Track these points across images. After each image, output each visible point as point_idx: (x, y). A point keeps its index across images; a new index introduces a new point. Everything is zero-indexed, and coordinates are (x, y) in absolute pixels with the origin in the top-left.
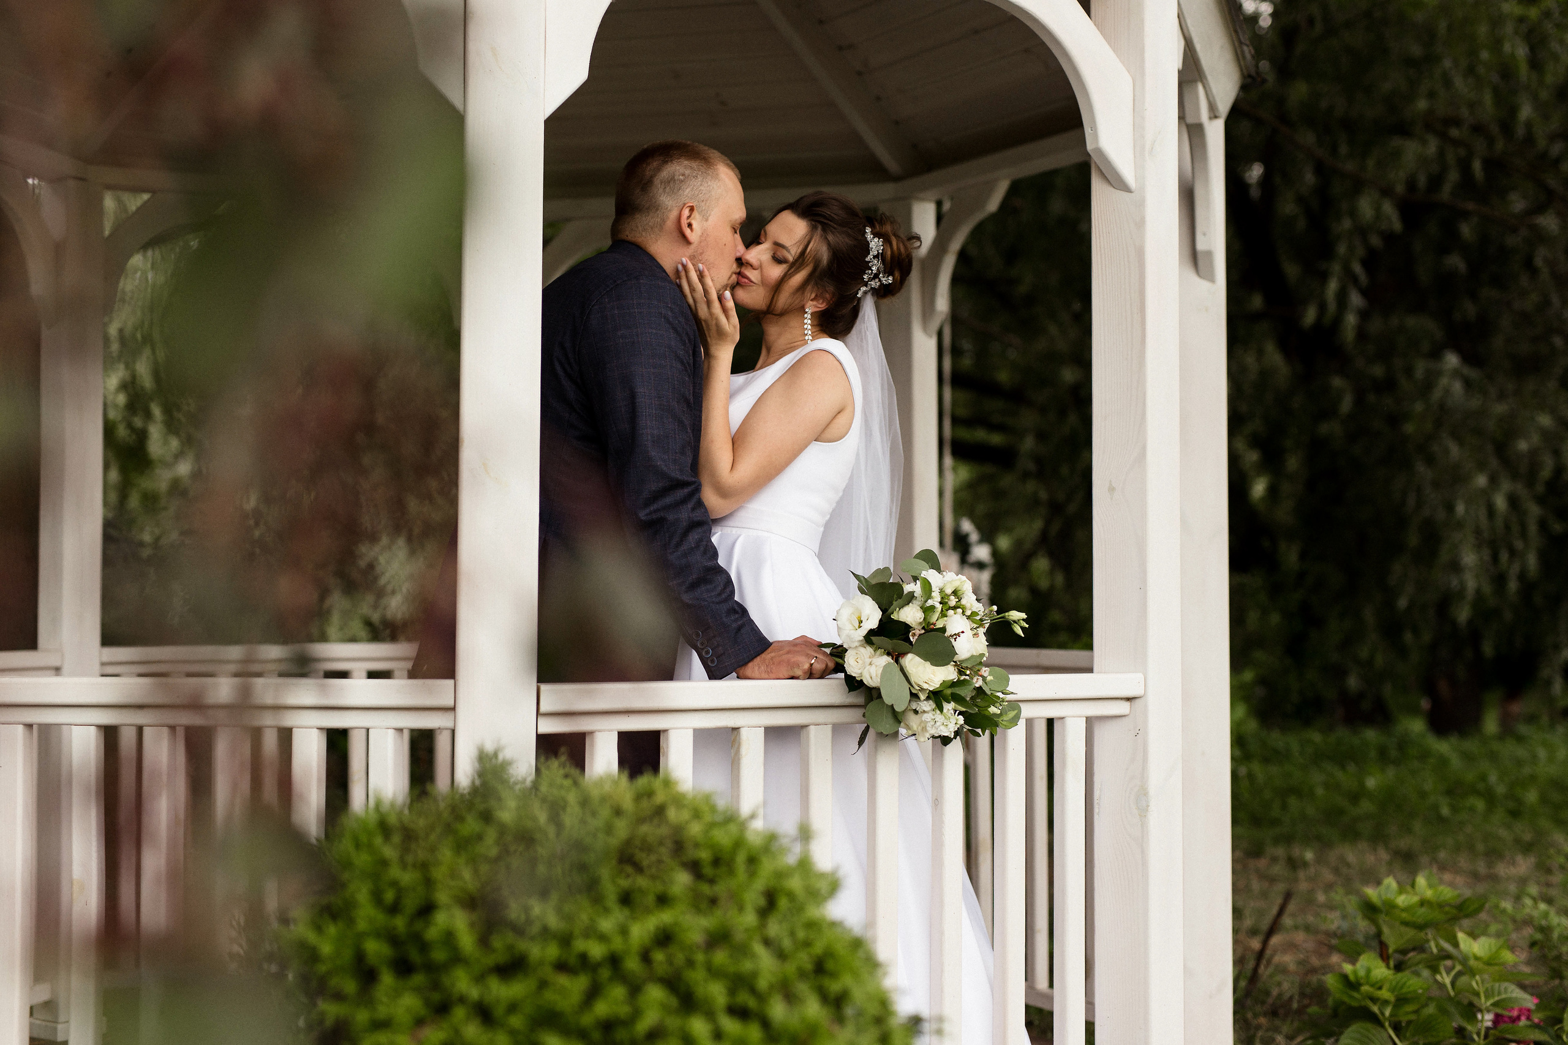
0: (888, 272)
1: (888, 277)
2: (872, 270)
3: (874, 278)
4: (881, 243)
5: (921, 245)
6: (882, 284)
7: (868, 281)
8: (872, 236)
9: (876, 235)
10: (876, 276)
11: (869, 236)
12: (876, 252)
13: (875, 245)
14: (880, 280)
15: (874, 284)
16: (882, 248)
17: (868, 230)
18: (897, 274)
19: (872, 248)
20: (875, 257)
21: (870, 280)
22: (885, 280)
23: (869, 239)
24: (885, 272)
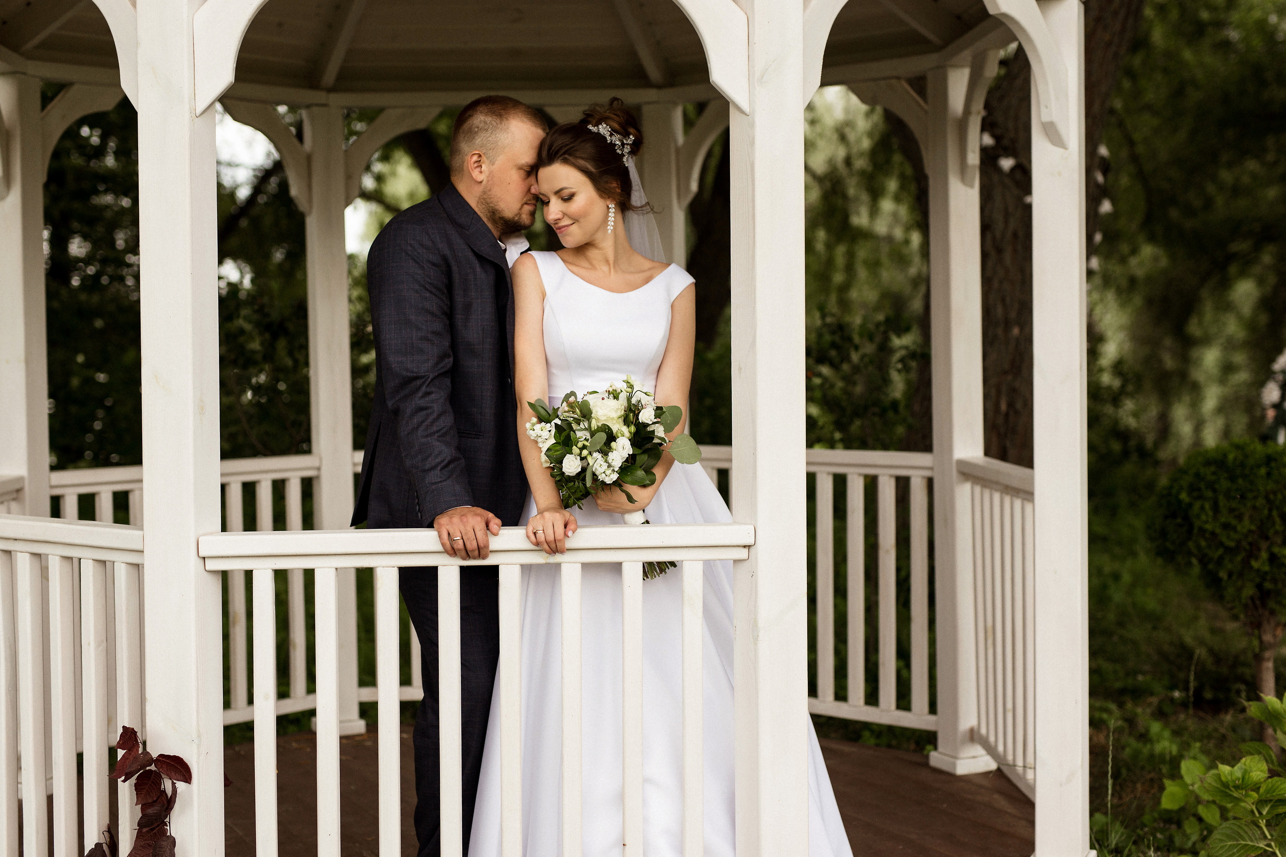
0: (626, 135)
1: (629, 138)
2: (618, 144)
3: (623, 147)
4: (605, 125)
5: (621, 100)
6: (630, 145)
7: (622, 152)
8: (596, 128)
9: (597, 125)
10: (623, 144)
11: (594, 129)
12: (609, 132)
13: (604, 129)
14: (627, 144)
15: (627, 149)
16: (608, 127)
17: (590, 127)
18: (632, 130)
19: (604, 133)
20: (611, 135)
21: (622, 150)
22: (630, 141)
23: (596, 131)
24: (625, 137)
